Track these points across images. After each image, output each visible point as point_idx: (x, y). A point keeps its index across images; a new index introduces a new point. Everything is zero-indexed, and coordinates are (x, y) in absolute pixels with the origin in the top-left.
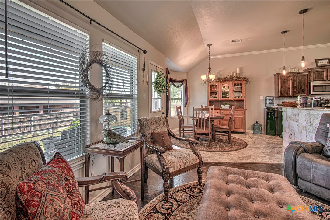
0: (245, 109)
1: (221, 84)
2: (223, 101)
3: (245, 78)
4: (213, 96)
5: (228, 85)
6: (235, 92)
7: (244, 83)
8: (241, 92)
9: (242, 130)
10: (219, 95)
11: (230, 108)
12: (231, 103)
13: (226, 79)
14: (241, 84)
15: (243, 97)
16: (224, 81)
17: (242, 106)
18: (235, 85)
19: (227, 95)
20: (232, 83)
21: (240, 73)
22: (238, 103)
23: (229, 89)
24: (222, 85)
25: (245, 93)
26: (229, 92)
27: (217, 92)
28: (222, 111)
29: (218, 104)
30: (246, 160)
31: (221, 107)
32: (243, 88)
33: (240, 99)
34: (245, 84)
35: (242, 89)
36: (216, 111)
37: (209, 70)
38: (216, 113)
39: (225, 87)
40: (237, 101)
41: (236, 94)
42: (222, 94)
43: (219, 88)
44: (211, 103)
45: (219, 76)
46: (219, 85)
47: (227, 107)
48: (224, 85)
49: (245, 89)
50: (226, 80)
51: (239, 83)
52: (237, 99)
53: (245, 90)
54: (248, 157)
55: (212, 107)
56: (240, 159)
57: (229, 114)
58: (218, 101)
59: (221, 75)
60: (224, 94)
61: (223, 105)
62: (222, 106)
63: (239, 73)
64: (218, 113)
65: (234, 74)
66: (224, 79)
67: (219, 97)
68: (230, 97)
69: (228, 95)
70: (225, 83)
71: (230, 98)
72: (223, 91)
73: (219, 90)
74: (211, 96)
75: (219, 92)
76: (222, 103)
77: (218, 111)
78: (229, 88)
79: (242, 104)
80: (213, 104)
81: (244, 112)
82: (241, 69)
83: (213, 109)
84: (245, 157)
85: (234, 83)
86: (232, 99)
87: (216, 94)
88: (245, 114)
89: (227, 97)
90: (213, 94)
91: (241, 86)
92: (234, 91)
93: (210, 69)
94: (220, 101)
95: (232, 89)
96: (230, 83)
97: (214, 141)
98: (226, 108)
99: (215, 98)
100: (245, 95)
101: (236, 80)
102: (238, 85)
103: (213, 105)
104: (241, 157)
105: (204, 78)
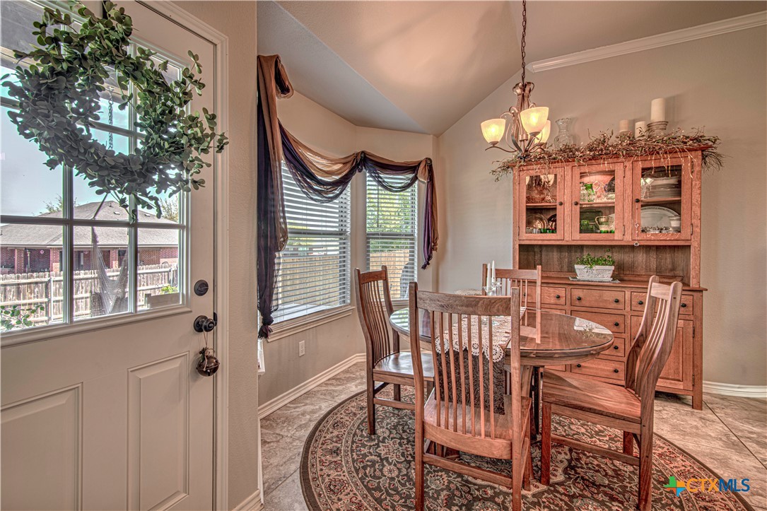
0: (693, 284)
1: (577, 171)
2: (581, 248)
3: (697, 139)
4: (539, 225)
5: (608, 178)
6: (642, 206)
7: (689, 162)
8: (675, 206)
9: (680, 386)
10: (568, 220)
11: (614, 277)
12: (617, 256)
13: (601, 147)
14: (676, 170)
15: (685, 234)
16: (594, 158)
17: (673, 269)
18: (646, 173)
19: (603, 220)
20: (629, 164)
21: (666, 123)
22: (653, 256)
23: (612, 195)
24: (582, 175)
25: (696, 209)
26: (611, 209)
27: (555, 209)
28: (578, 293)
29: (560, 259)
31: (572, 270)
32: (685, 188)
33: (668, 238)
34: (697, 169)
35: (679, 194)
36: (552, 292)
37: (519, 91)
38: (553, 301)
39: (591, 187)
40: (648, 248)
41: (647, 217)
42: (581, 219)
43: (567, 191)
44: (528, 255)
45: (565, 140)
46: (568, 178)
47: (604, 273)
48: (587, 180)
49: (696, 192)
50: (600, 153)
51: (667, 162)
52: (653, 237)
53: (696, 197)
55: (536, 274)
57: (615, 305)
58: (560, 248)
59: (574, 137)
60: (591, 216)
61: (582, 263)
62: (576, 266)
63: (662, 119)
64: (558, 297)
65: (640, 125)
66: (590, 151)
67: (568, 231)
68: (617, 229)
69: (607, 222)
70: (595, 168)
71: (618, 236)
72: (585, 203)
73: (567, 199)
74: (529, 223)
75: (567, 206)
76: (578, 255)
77: (561, 292)
78: (610, 188)
79: (673, 263)
80: (537, 257)
81: (689, 303)
82: (671, 106)
83: (539, 283)
85: (640, 165)
86: (628, 239)
87: (553, 219)
88: (697, 309)
89: (603, 228)
90: (536, 219)
91: (672, 181)
92: (638, 201)
93: (524, 87)
94: (570, 248)
95: (629, 191)
96: (619, 169)
98: (599, 278)
99: (549, 236)
100: (696, 222)
101: (653, 152)
102: (660, 172)
103: (539, 267)
105: (493, 130)
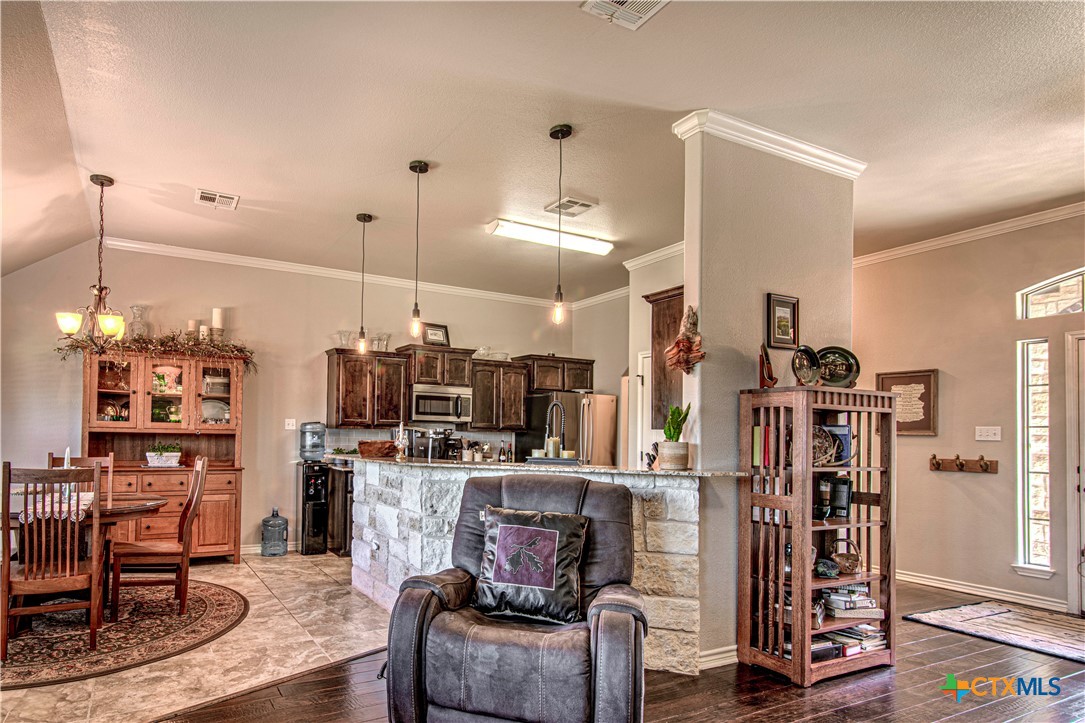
0: (237, 465)
1: (150, 364)
2: (153, 436)
3: (241, 350)
4: (110, 410)
5: (177, 371)
6: (203, 399)
7: (236, 367)
8: (226, 401)
9: (226, 548)
10: (141, 408)
11: (181, 463)
12: (185, 444)
13: (170, 343)
14: (227, 373)
15: (232, 425)
16: (164, 352)
17: (227, 454)
18: (206, 372)
19: (173, 410)
20: (193, 363)
21: (223, 331)
22: (213, 443)
23: (180, 388)
24: (155, 366)
25: (239, 405)
26: (178, 400)
27: (128, 396)
28: (148, 479)
29: (133, 448)
30: (252, 675)
31: (144, 459)
32: (233, 387)
33: (220, 428)
34: (240, 374)
35: (229, 392)
36: (124, 479)
37: (96, 292)
38: (124, 488)
39: (163, 378)
40: (209, 436)
41: (209, 410)
42: (153, 408)
43: (141, 380)
44: (98, 443)
45: (139, 330)
46: (142, 367)
47: (172, 459)
48: (159, 370)
49: (240, 392)
50: (169, 348)
51: (220, 365)
52: (211, 427)
53: (239, 396)
54: (259, 660)
55: (108, 461)
56: (229, 678)
57: (180, 487)
58: (133, 436)
59: (148, 326)
60: (162, 405)
61: (154, 450)
62: (147, 454)
63: (220, 327)
64: (130, 484)
65: (204, 329)
66: (161, 345)
67: (140, 419)
68: (183, 419)
69: (177, 413)
70: (165, 361)
71: (184, 425)
72: (158, 394)
73: (140, 388)
74: (100, 411)
75: (140, 396)
76: (150, 443)
77: (133, 479)
78: (179, 381)
79: (227, 448)
80: (109, 445)
81: (233, 480)
82: (227, 316)
83: (111, 470)
84: (245, 661)
85: (201, 365)
86: (192, 429)
87: (126, 406)
88: (238, 485)
89: (173, 417)
90: (109, 405)
91: (225, 380)
92: (200, 395)
93: (101, 290)
94: (142, 436)
95: (193, 387)
96: (185, 364)
97: (114, 618)
98: (168, 464)
99: (121, 424)
100: (239, 416)
101: (210, 355)
102: (215, 373)
103: (112, 454)
104: (235, 669)
105: (70, 323)
